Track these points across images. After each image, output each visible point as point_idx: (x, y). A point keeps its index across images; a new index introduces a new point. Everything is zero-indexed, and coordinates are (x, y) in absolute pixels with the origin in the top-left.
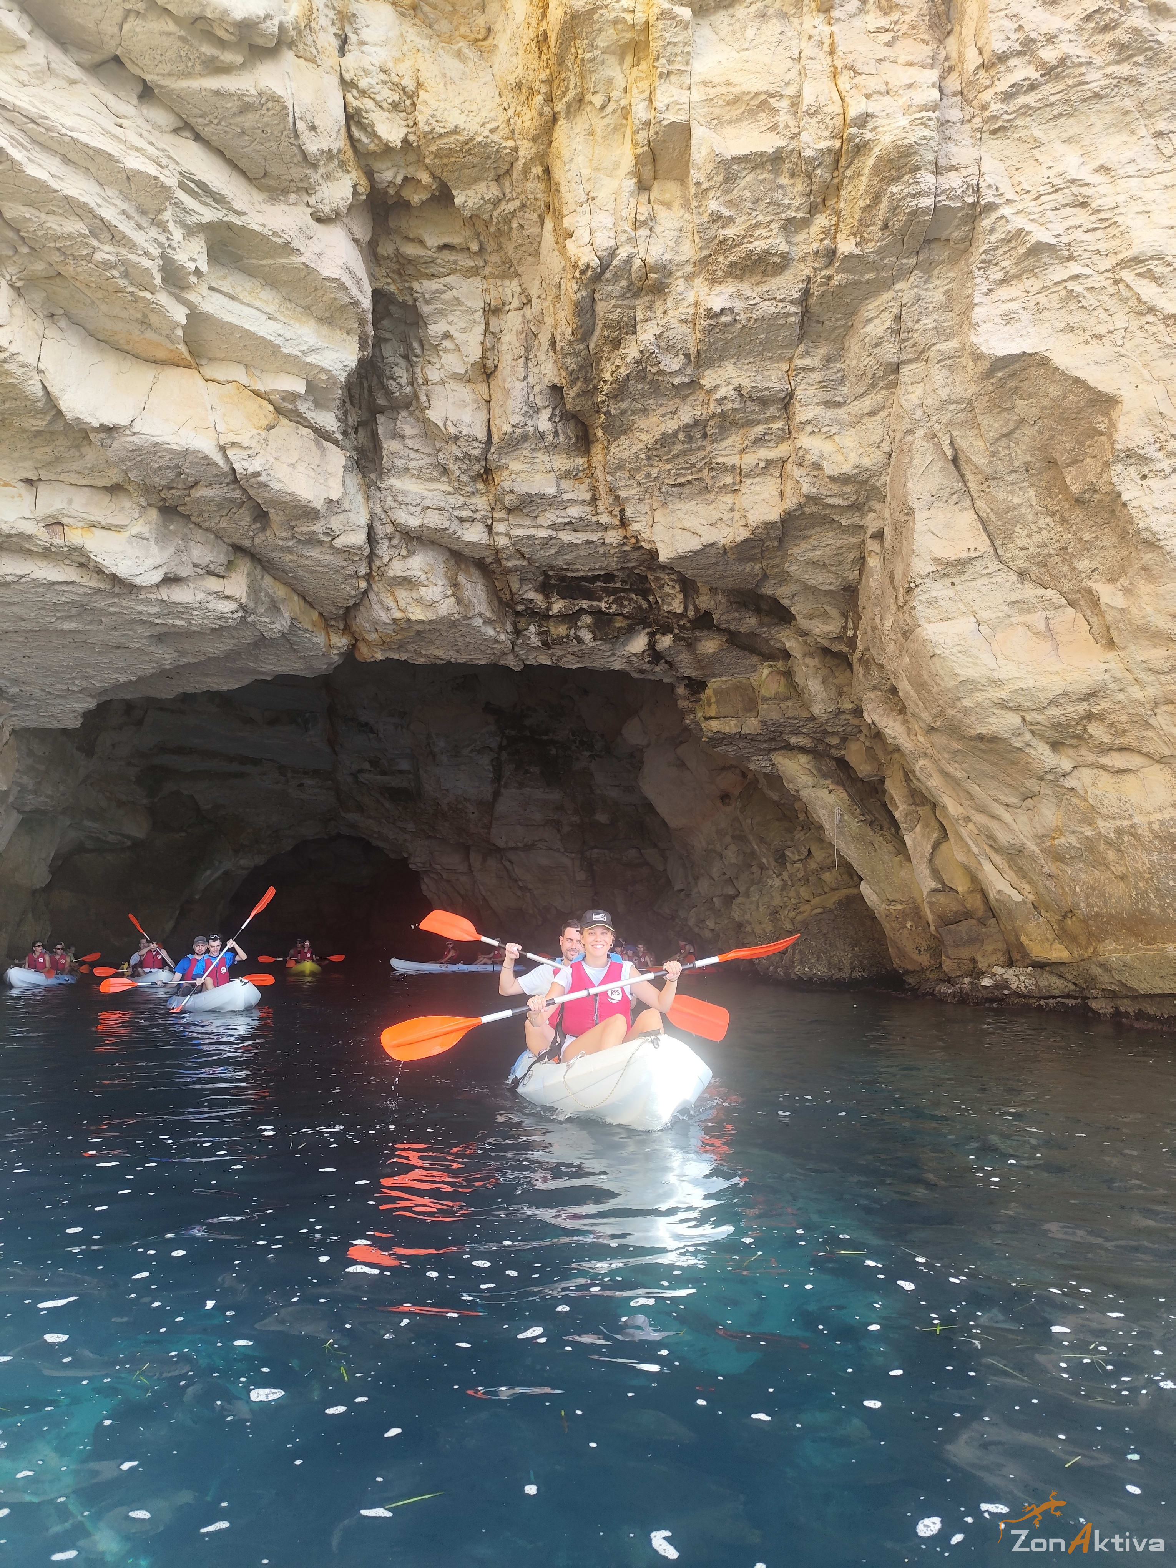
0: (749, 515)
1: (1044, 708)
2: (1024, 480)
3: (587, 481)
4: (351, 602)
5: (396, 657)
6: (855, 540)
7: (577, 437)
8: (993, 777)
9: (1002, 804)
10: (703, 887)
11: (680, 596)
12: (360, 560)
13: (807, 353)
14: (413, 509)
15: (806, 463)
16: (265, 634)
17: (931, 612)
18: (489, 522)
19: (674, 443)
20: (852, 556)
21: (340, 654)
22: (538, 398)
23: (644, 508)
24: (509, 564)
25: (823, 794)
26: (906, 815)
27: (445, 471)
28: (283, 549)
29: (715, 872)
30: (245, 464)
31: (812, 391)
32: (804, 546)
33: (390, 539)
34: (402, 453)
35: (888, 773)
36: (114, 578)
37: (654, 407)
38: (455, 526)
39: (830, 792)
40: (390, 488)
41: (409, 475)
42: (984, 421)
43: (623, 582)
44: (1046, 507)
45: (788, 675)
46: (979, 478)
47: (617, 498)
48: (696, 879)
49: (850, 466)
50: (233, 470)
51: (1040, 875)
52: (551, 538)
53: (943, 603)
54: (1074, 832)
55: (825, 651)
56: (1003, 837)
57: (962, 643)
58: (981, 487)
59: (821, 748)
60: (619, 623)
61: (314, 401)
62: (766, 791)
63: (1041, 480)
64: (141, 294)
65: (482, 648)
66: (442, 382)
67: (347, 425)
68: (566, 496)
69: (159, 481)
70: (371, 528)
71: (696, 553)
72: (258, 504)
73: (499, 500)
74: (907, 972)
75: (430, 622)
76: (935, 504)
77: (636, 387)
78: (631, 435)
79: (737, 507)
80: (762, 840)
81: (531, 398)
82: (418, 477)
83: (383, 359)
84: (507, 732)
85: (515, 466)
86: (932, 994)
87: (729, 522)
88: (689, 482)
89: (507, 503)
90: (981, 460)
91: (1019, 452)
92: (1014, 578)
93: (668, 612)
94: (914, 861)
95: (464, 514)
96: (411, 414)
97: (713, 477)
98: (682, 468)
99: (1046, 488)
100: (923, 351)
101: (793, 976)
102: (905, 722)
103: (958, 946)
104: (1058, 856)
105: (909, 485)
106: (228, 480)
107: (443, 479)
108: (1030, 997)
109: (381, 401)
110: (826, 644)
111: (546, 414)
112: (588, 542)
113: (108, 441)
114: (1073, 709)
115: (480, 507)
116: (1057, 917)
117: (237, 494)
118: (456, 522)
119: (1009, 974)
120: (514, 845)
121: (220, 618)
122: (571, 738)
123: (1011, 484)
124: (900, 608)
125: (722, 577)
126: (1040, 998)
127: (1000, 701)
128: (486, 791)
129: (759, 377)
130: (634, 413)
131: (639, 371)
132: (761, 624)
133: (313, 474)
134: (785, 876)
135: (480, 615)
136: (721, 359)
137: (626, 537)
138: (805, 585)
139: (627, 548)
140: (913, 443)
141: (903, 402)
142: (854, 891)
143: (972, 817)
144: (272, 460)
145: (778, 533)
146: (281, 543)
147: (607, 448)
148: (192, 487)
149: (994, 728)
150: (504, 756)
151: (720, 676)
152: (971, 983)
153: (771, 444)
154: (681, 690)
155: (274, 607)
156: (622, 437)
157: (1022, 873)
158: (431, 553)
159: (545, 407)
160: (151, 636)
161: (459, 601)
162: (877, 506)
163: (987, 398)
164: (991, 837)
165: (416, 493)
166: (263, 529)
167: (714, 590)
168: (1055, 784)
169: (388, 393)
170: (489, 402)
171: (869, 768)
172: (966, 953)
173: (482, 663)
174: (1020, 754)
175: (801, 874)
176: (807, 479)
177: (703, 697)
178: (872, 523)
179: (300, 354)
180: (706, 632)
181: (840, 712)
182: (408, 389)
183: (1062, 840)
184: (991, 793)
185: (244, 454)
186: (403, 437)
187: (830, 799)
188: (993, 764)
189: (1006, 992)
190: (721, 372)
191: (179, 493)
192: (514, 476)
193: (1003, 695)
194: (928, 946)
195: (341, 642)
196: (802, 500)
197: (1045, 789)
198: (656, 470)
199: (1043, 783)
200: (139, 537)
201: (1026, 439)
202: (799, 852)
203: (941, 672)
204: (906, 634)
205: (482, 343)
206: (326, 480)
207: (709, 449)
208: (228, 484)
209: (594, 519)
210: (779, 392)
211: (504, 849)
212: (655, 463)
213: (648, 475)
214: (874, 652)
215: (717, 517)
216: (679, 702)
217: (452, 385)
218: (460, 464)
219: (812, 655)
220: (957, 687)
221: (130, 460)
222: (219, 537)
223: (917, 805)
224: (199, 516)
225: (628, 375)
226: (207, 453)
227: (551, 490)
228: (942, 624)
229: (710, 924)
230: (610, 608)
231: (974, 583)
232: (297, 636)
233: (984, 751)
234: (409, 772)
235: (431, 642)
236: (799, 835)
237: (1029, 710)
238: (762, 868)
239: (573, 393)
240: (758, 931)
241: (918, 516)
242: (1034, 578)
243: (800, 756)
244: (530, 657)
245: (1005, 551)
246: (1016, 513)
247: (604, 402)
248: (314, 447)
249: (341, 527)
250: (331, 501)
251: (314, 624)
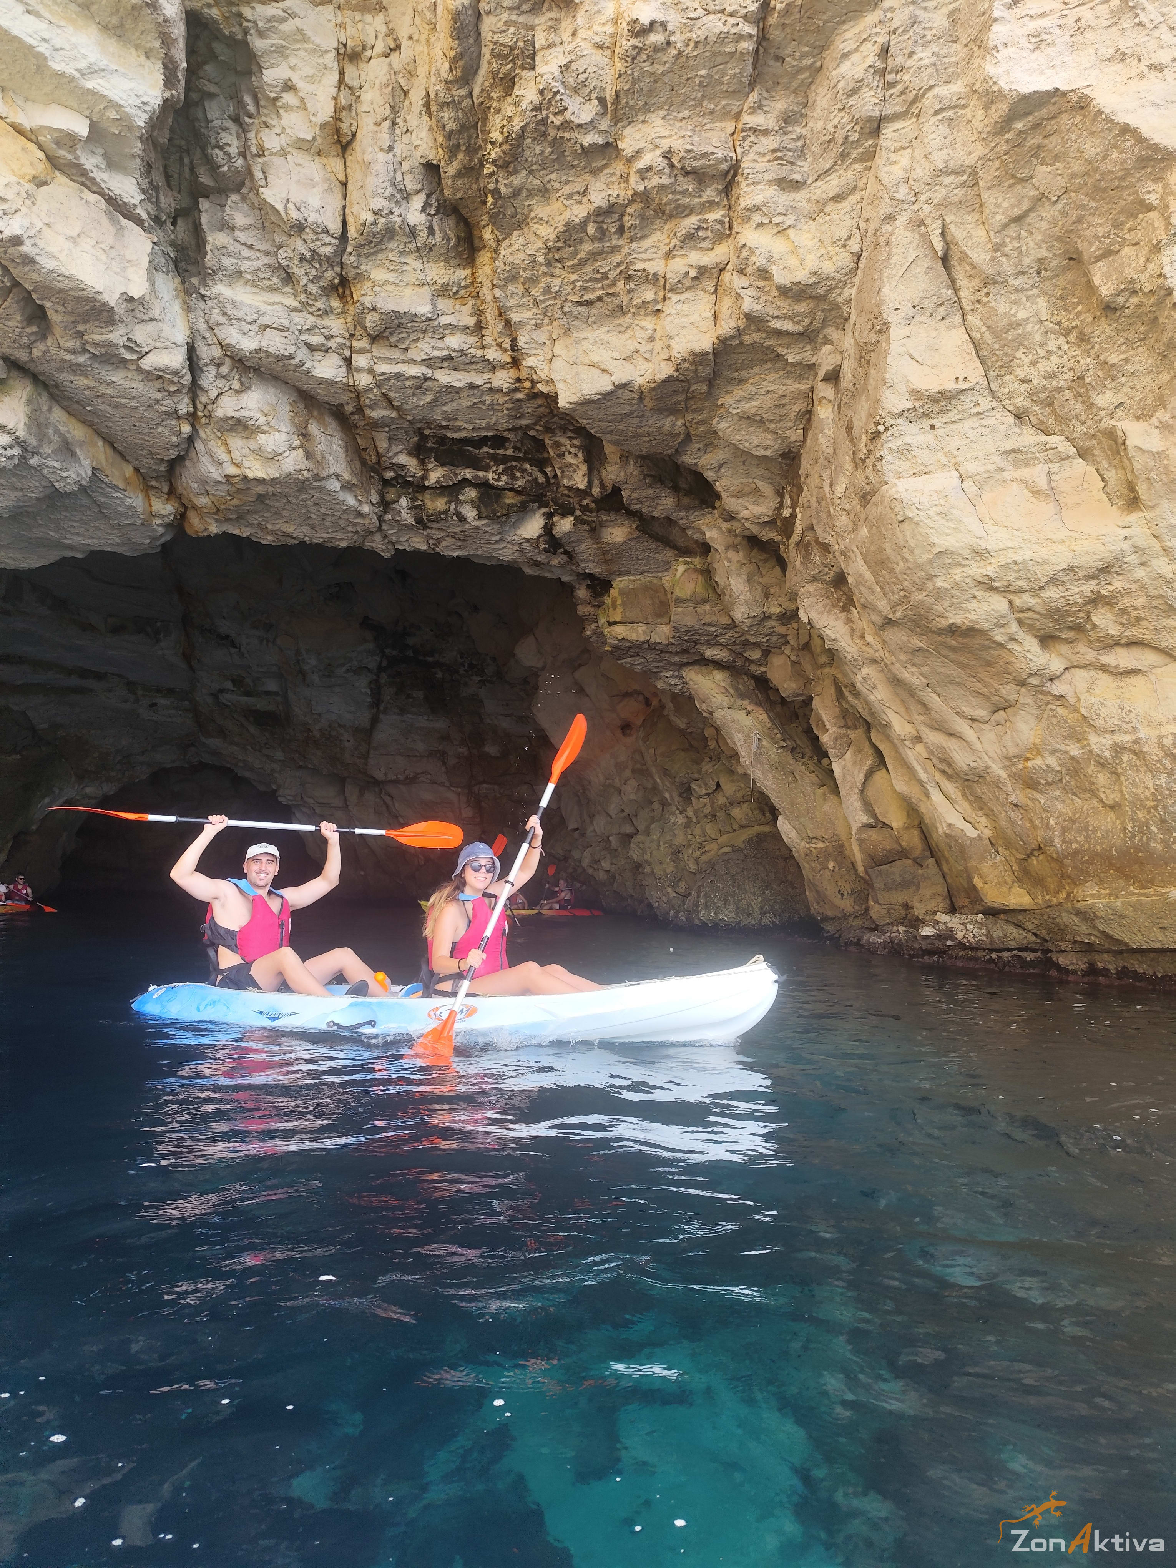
0: (673, 344)
1: (1041, 588)
2: (1033, 286)
3: (471, 302)
4: (173, 454)
5: (236, 532)
6: (802, 387)
7: (459, 238)
8: (959, 684)
9: (965, 718)
10: (600, 825)
11: (584, 468)
12: (178, 391)
13: (758, 107)
14: (247, 327)
15: (750, 270)
16: (57, 485)
17: (903, 465)
18: (347, 353)
19: (581, 241)
20: (796, 408)
21: (167, 526)
22: (408, 178)
23: (541, 336)
24: (375, 414)
25: (741, 716)
26: (836, 739)
27: (288, 278)
28: (73, 369)
29: (613, 809)
31: (762, 164)
32: (738, 393)
33: (218, 366)
34: (231, 249)
35: (818, 689)
37: (557, 185)
38: (302, 354)
39: (748, 713)
40: (216, 297)
41: (242, 282)
42: (990, 198)
43: (515, 448)
44: (1059, 323)
45: (707, 573)
46: (976, 282)
47: (508, 322)
48: (592, 817)
49: (806, 272)
51: (1003, 805)
52: (426, 379)
53: (918, 452)
54: (1055, 751)
55: (753, 542)
56: (962, 759)
57: (942, 502)
58: (978, 296)
59: (739, 663)
60: (510, 499)
61: (105, 156)
62: (673, 718)
63: (1056, 286)
65: (342, 523)
66: (283, 153)
67: (159, 209)
68: (444, 320)
70: (191, 350)
71: (607, 396)
72: (28, 293)
73: (359, 322)
74: (826, 919)
75: (273, 482)
76: (917, 319)
77: (534, 150)
78: (526, 229)
79: (658, 335)
80: (666, 772)
81: (399, 177)
82: (254, 285)
83: (207, 121)
84: (387, 651)
85: (379, 274)
86: (858, 944)
87: (647, 356)
88: (600, 299)
89: (369, 325)
90: (980, 256)
91: (1031, 244)
92: (1011, 420)
93: (570, 488)
94: (843, 792)
95: (316, 339)
96: (244, 198)
97: (630, 291)
98: (591, 280)
99: (1062, 298)
100: (914, 101)
101: (697, 921)
102: (849, 621)
103: (890, 889)
104: (1030, 782)
105: (885, 291)
107: (287, 289)
108: (978, 949)
109: (205, 179)
110: (755, 530)
111: (418, 202)
112: (472, 386)
114: (1077, 590)
115: (335, 332)
116: (1019, 856)
118: (304, 350)
119: (954, 922)
120: (394, 778)
122: (460, 660)
123: (1017, 291)
124: (859, 463)
125: (636, 436)
126: (992, 950)
127: (985, 580)
128: (364, 718)
129: (696, 139)
130: (530, 195)
131: (538, 123)
132: (679, 506)
133: (104, 257)
134: (690, 812)
135: (337, 476)
136: (647, 108)
137: (518, 380)
138: (736, 448)
139: (520, 396)
140: (892, 233)
141: (882, 175)
142: (766, 829)
143: (924, 736)
144: (40, 225)
145: (708, 370)
146: (68, 358)
147: (496, 251)
149: (973, 617)
150: (384, 678)
151: (628, 573)
152: (906, 932)
153: (706, 244)
154: (582, 593)
155: (67, 450)
156: (515, 233)
157: (979, 803)
158: (272, 391)
159: (418, 192)
161: (309, 455)
162: (833, 333)
163: (997, 164)
164: (947, 761)
165: (250, 306)
166: (42, 335)
167: (624, 457)
168: (1039, 690)
169: (213, 167)
170: (344, 184)
171: (793, 685)
172: (898, 897)
173: (343, 544)
174: (1002, 652)
175: (707, 810)
176: (751, 292)
177: (608, 600)
178: (826, 359)
179: (76, 74)
180: (613, 516)
181: (765, 617)
182: (240, 162)
183: (1038, 762)
184: (954, 704)
186: (232, 228)
187: (747, 721)
188: (962, 666)
189: (949, 943)
190: (645, 129)
192: (377, 289)
193: (990, 571)
194: (852, 889)
195: (165, 508)
196: (742, 323)
197: (1026, 697)
198: (557, 282)
199: (1023, 690)
201: (1044, 225)
202: (706, 785)
203: (912, 543)
204: (865, 498)
205: (335, 99)
206: (124, 269)
207: (625, 250)
209: (479, 353)
210: (720, 161)
211: (383, 782)
212: (557, 272)
213: (548, 289)
214: (819, 530)
215: (632, 348)
216: (580, 608)
217: (296, 157)
218: (307, 267)
219: (735, 548)
220: (930, 562)
223: (848, 728)
225: (523, 129)
227: (424, 309)
228: (913, 480)
229: (606, 865)
230: (499, 480)
231: (960, 425)
232: (105, 495)
233: (953, 649)
234: (276, 694)
235: (278, 514)
236: (707, 767)
237: (1020, 591)
238: (664, 804)
239: (451, 170)
240: (659, 872)
241: (896, 333)
242: (1034, 422)
243: (715, 672)
244: (402, 539)
245: (1000, 385)
246: (1020, 331)
247: (491, 175)
248: (105, 221)
249: (150, 341)
250: (131, 299)
251: (127, 481)
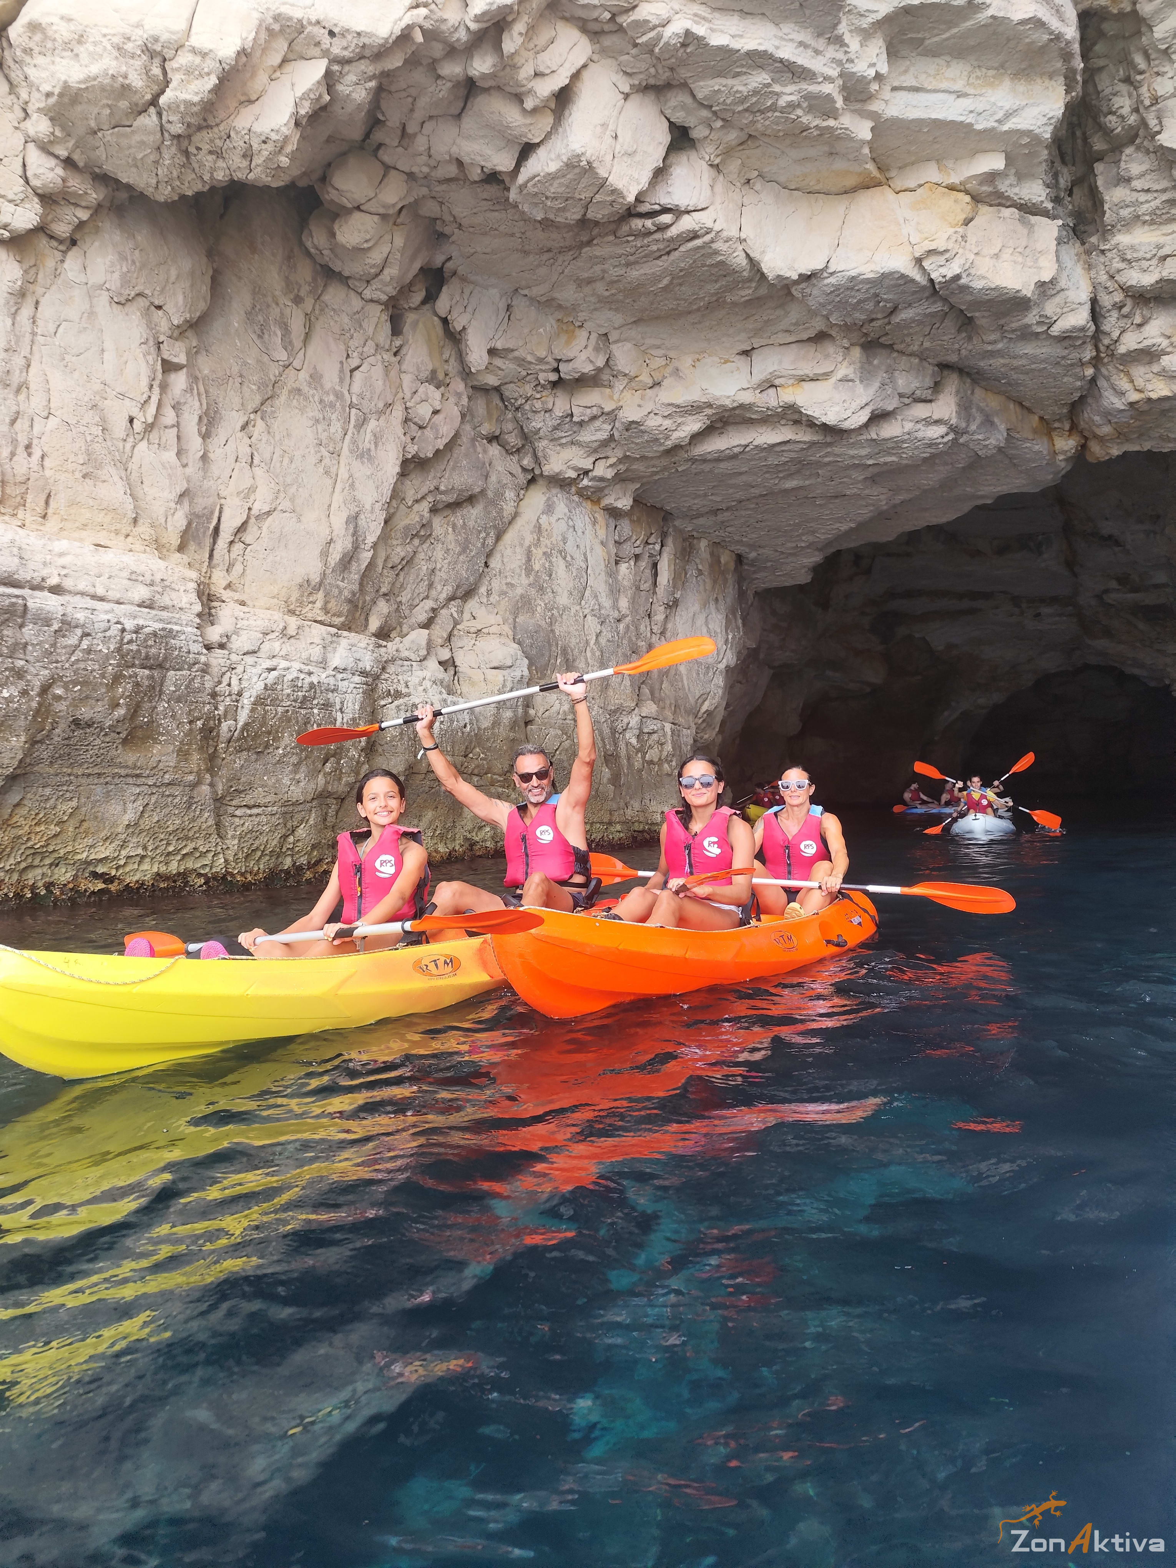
4: (1076, 396)
5: (1137, 448)
12: (1084, 342)
14: (1147, 264)
16: (980, 453)
21: (1067, 459)
28: (992, 354)
30: (943, 271)
33: (1120, 308)
34: (1128, 199)
36: (826, 428)
40: (1117, 247)
41: (1140, 225)
50: (932, 281)
61: (1016, 174)
64: (825, 124)
67: (1058, 188)
69: (860, 316)
70: (1094, 301)
72: (962, 311)
82: (1153, 223)
83: (1098, 92)
96: (1137, 148)
106: (927, 294)
109: (1098, 145)
113: (808, 291)
117: (938, 307)
121: (930, 445)
133: (1020, 259)
144: (972, 257)
146: (990, 348)
148: (892, 312)
155: (988, 422)
160: (866, 478)
165: (1149, 243)
166: (970, 339)
169: (1107, 133)
179: (996, 125)
182: (1133, 118)
185: (941, 260)
186: (1129, 180)
191: (879, 323)
195: (1066, 444)
200: (845, 380)
206: (1036, 260)
208: (927, 298)
221: (829, 303)
222: (923, 359)
224: (902, 343)
226: (903, 271)
232: (1016, 448)
248: (1020, 228)
249: (1058, 310)
250: (1043, 284)
251: (1035, 431)
